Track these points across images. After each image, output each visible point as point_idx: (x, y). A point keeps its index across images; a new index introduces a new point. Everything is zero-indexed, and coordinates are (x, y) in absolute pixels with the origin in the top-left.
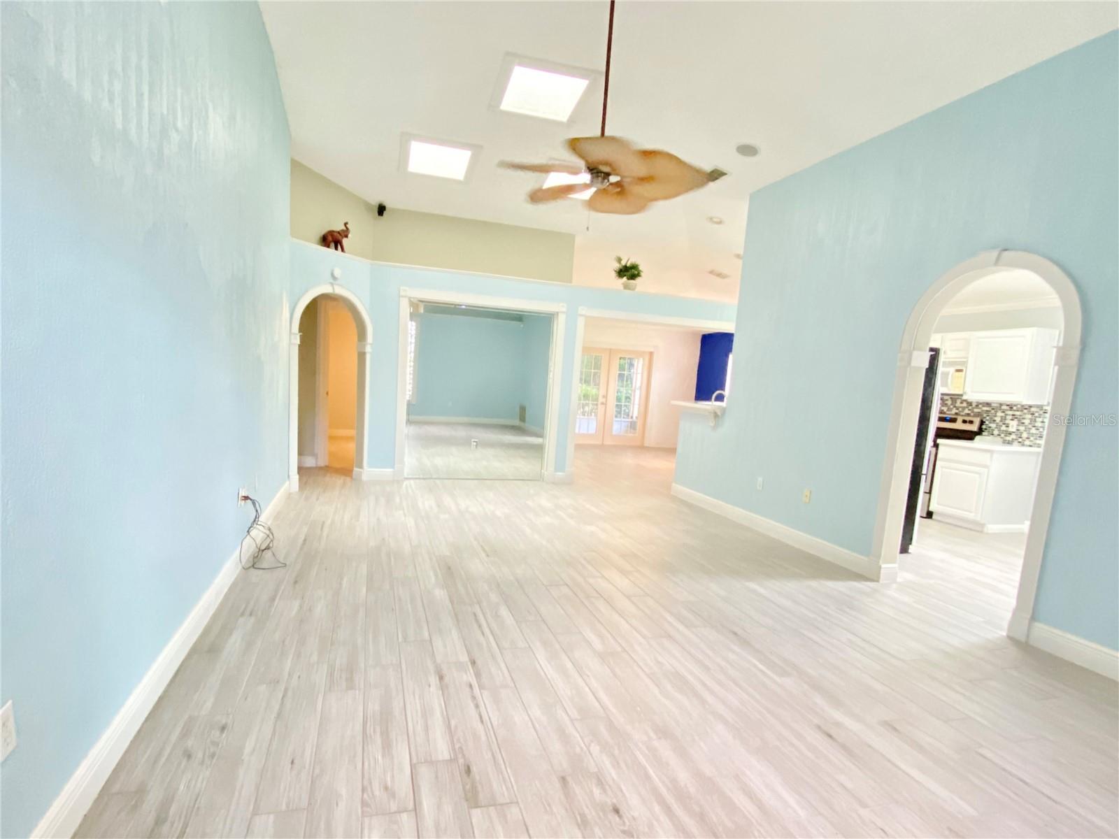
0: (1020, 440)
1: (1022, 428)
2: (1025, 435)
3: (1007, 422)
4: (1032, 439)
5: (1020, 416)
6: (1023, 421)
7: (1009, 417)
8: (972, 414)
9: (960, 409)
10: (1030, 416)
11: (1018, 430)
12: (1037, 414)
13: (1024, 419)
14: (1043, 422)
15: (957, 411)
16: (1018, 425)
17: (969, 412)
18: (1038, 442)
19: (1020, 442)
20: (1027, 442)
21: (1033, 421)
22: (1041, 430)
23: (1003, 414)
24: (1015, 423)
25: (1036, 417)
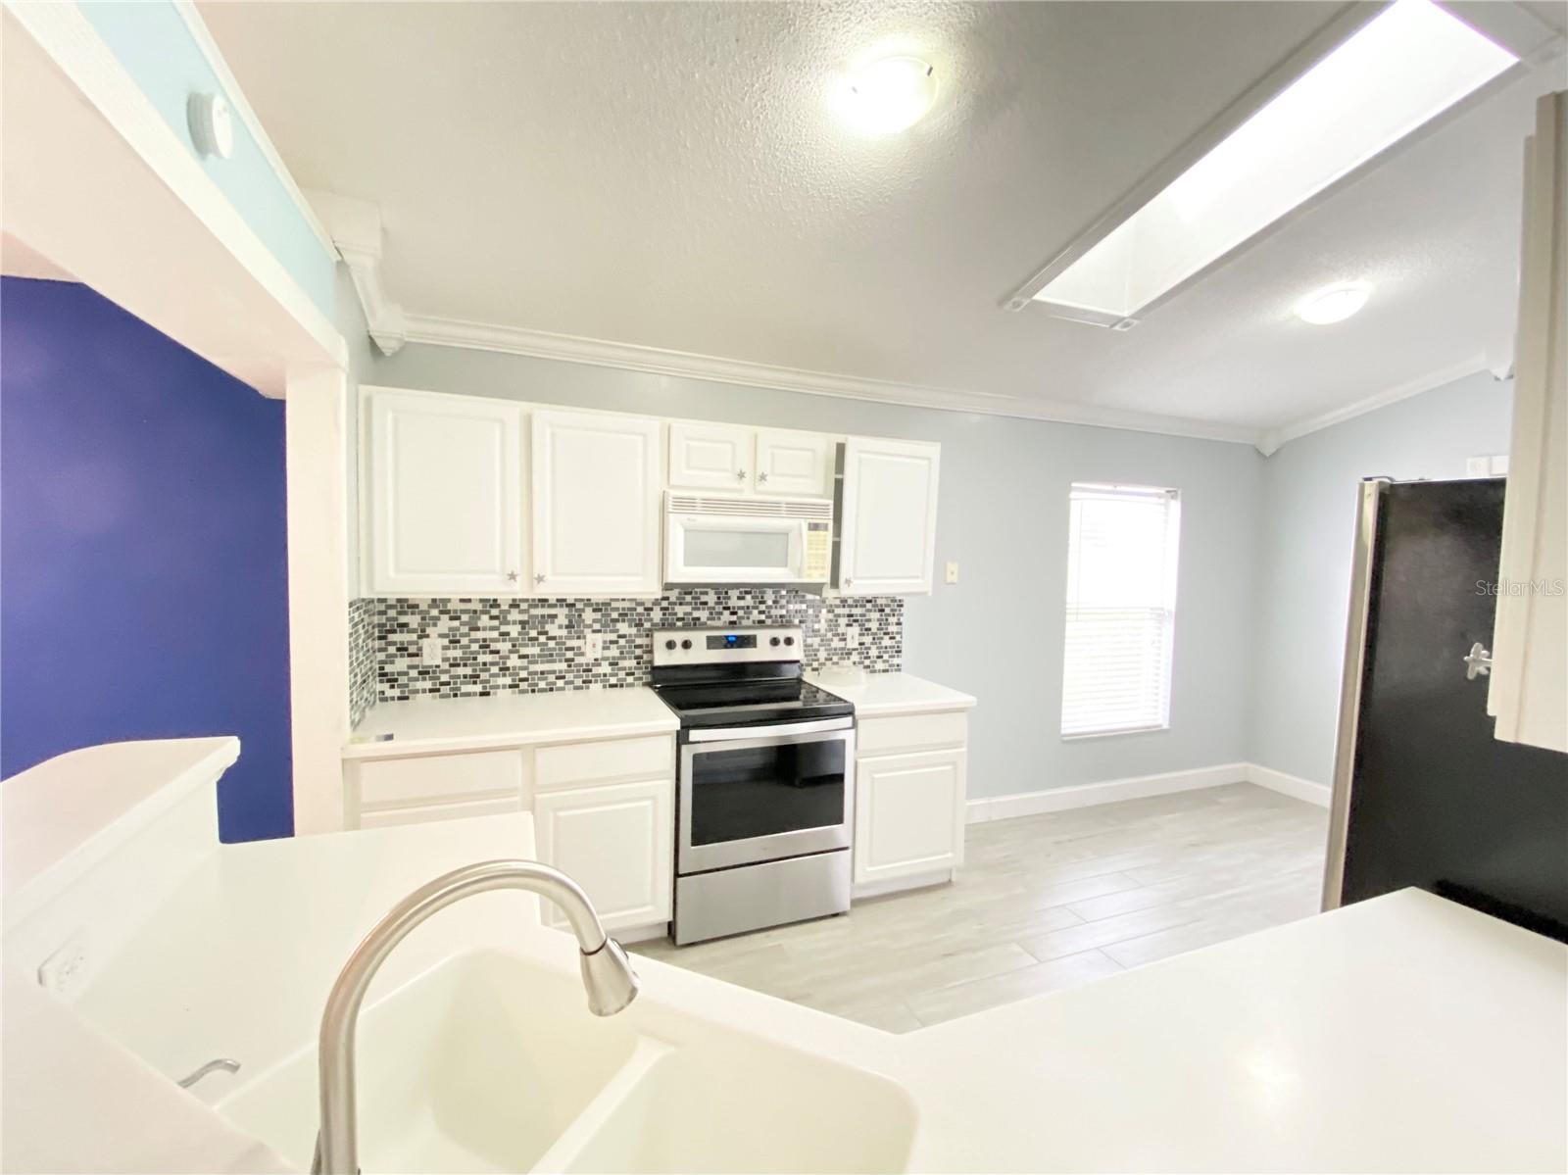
0: (867, 662)
1: (868, 640)
2: (874, 652)
3: (840, 630)
4: (886, 657)
5: (861, 615)
6: (867, 625)
7: (843, 621)
8: (769, 622)
9: (741, 613)
10: (877, 615)
11: (861, 644)
12: (887, 610)
13: (869, 620)
14: (899, 624)
15: (734, 618)
16: (861, 635)
17: (763, 617)
18: (896, 661)
19: (868, 667)
20: (880, 665)
21: (883, 623)
22: (898, 638)
23: (831, 616)
24: (856, 629)
25: (889, 615)
